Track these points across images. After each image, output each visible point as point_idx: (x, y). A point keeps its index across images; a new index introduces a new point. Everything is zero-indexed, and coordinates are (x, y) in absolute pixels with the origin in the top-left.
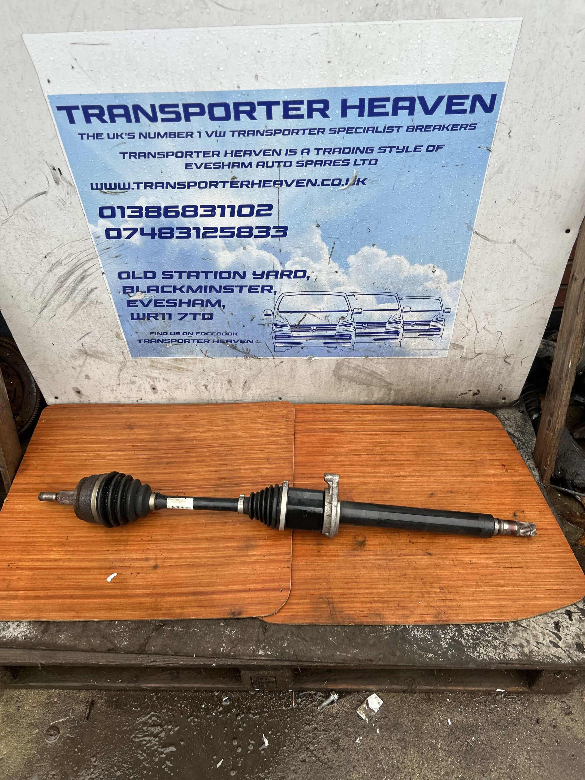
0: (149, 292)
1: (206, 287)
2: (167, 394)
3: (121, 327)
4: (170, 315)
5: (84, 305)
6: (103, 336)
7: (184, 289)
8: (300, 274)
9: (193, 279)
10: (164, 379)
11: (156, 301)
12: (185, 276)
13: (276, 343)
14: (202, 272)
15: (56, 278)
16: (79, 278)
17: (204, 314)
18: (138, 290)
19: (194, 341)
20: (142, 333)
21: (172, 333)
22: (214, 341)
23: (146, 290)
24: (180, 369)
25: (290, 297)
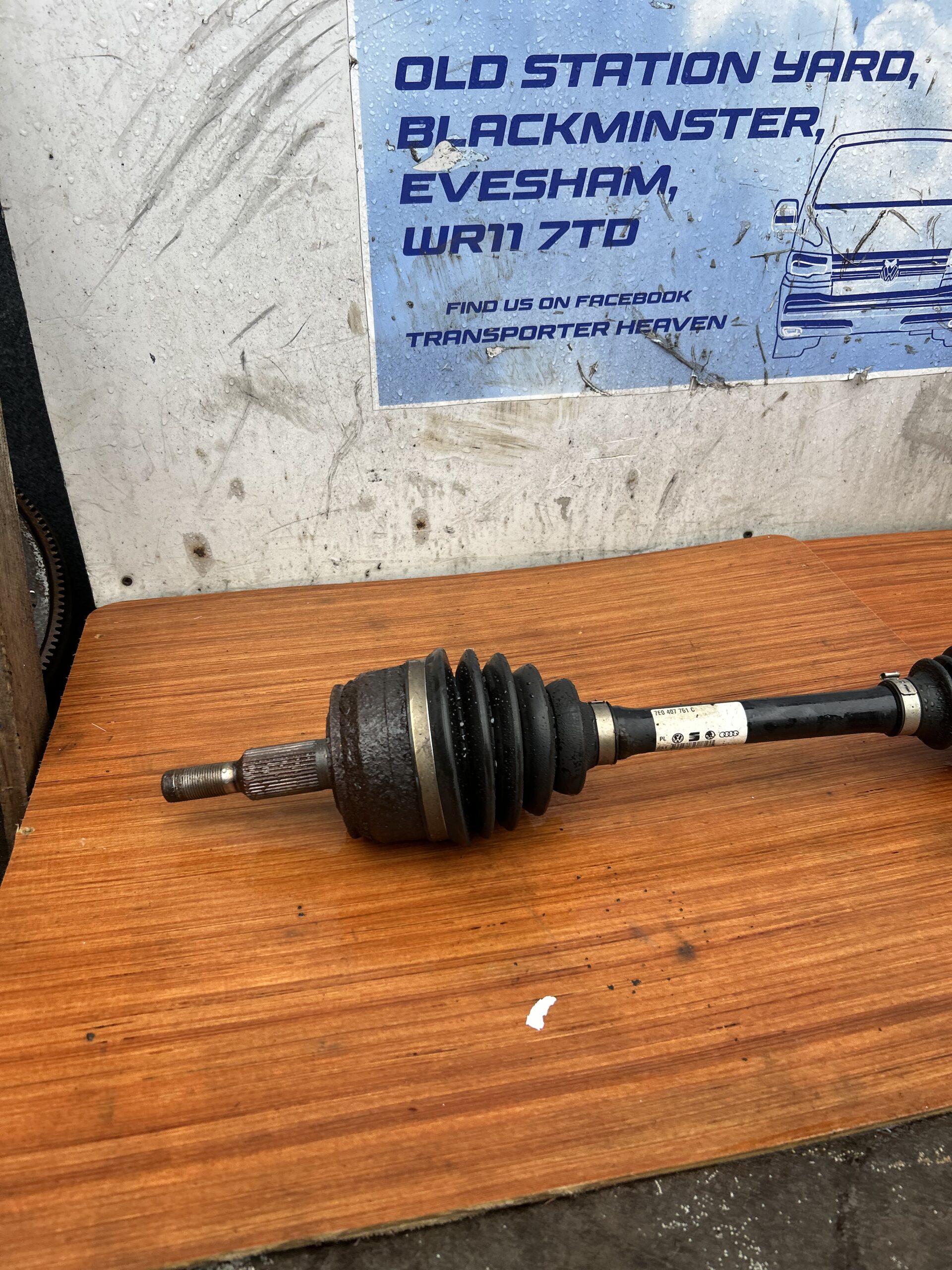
0: (474, 143)
1: (639, 115)
2: (454, 541)
3: (368, 280)
4: (517, 229)
5: (273, 197)
6: (311, 323)
7: (577, 129)
8: (896, 66)
9: (610, 82)
10: (456, 486)
11: (488, 175)
12: (588, 70)
13: (785, 324)
14: (640, 57)
15: (204, 79)
16: (277, 82)
17: (613, 223)
18: (442, 137)
19: (565, 327)
20: (424, 307)
21: (511, 305)
22: (620, 326)
23: (467, 135)
24: (506, 442)
25: (854, 150)
